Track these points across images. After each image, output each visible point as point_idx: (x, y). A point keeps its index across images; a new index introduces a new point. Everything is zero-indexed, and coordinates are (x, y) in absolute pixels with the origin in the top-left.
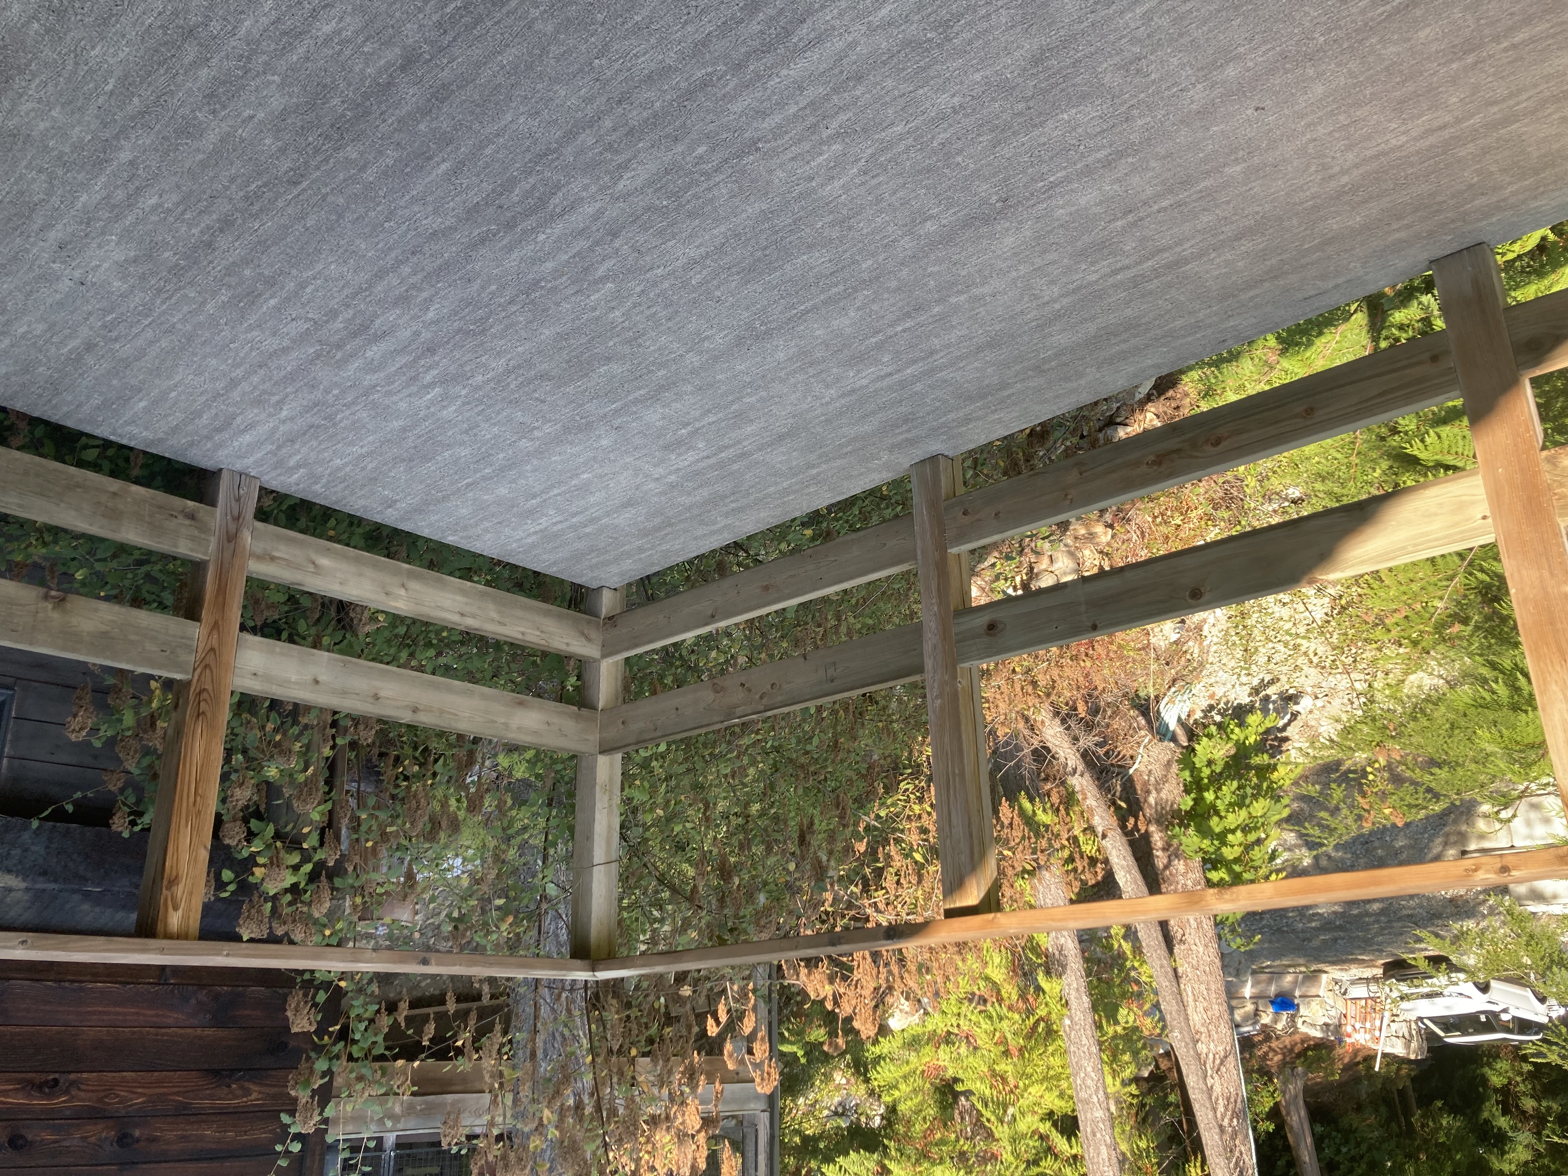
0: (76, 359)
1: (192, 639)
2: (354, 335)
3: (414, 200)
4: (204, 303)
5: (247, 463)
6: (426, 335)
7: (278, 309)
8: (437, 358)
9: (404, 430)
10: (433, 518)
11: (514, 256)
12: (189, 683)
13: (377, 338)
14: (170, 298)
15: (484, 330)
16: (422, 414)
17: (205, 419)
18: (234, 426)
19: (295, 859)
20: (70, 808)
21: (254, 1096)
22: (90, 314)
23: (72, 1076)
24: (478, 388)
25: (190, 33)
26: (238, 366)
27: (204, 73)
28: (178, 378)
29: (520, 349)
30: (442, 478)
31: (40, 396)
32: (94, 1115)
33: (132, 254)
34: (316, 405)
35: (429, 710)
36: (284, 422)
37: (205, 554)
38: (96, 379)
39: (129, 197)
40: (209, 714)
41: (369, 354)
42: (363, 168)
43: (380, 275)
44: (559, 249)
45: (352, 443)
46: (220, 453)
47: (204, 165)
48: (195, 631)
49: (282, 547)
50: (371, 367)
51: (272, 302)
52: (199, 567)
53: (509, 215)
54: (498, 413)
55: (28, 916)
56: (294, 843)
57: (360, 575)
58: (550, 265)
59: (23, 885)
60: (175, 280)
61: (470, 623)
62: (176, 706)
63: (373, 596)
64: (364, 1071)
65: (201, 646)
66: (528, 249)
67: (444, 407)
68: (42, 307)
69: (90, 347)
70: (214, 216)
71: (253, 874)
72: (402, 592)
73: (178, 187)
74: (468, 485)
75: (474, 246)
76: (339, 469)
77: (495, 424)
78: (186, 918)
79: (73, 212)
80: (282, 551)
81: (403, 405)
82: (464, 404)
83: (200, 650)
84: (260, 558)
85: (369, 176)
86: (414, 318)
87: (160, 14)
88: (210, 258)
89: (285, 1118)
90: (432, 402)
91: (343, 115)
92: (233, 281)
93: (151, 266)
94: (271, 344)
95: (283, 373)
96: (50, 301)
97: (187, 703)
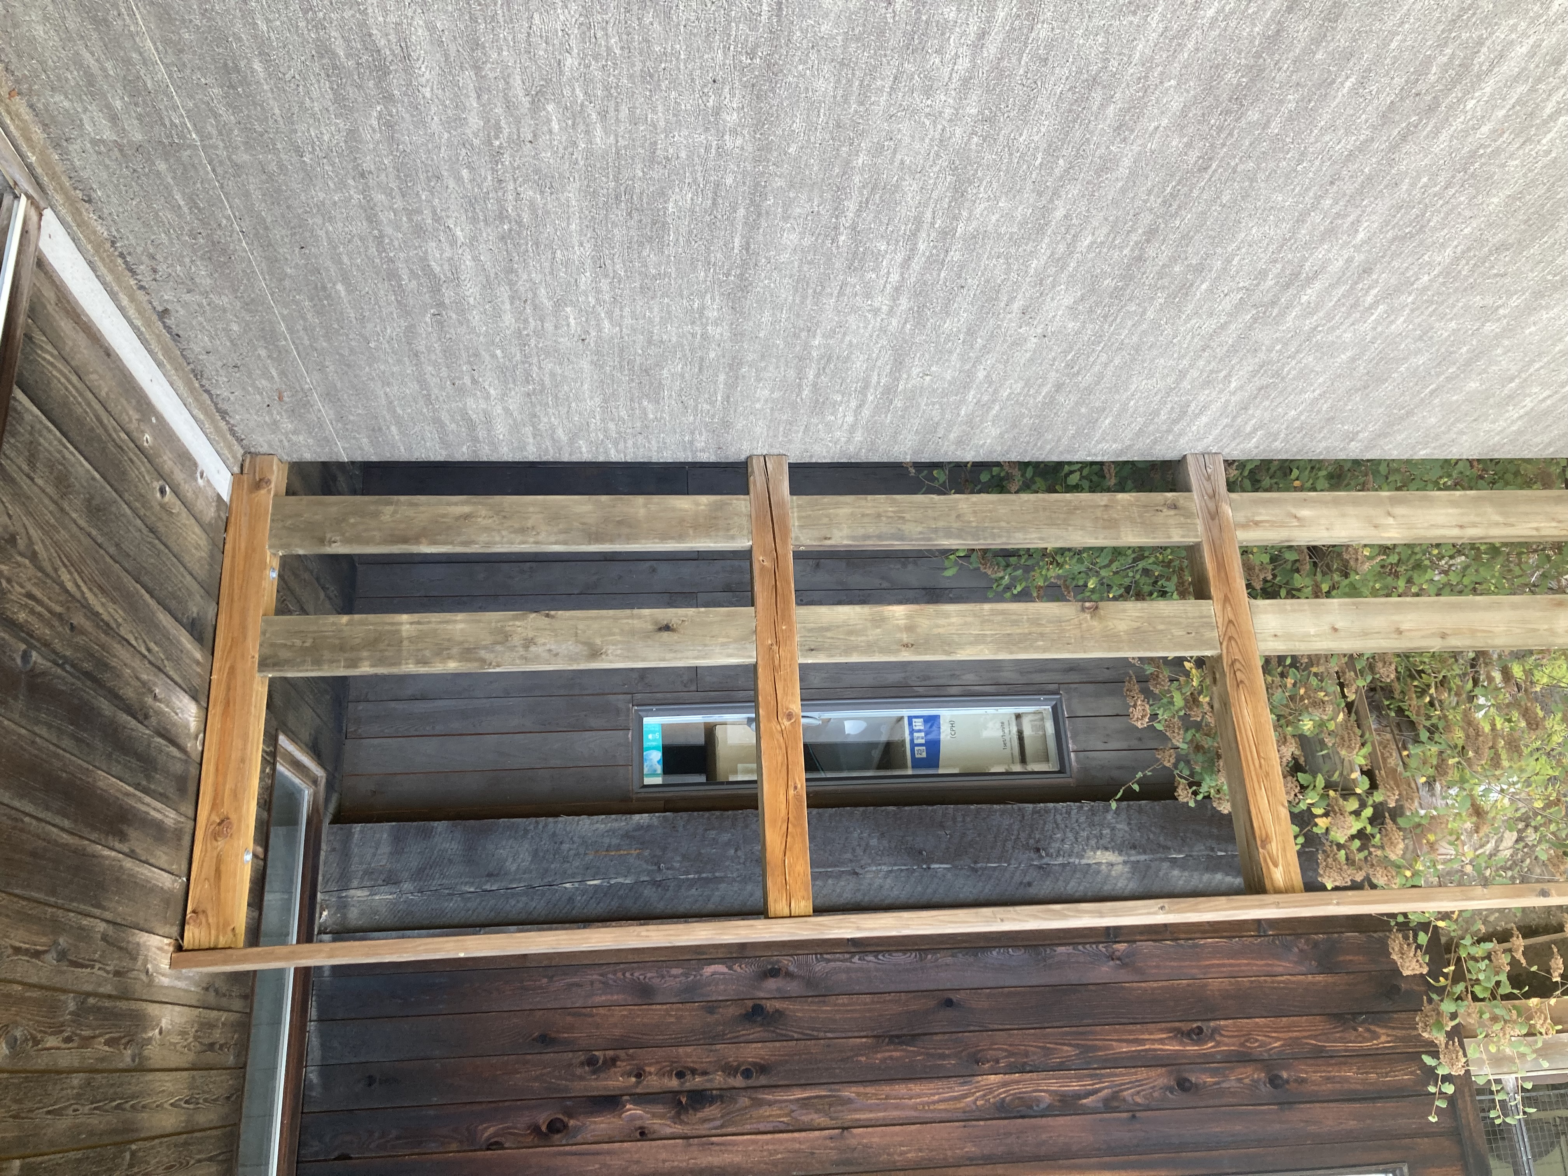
0: (1050, 402)
1: (1210, 617)
2: (1288, 286)
3: (1324, 131)
4: (1144, 312)
5: (1207, 443)
6: (1359, 258)
7: (1210, 291)
8: (1374, 277)
9: (1353, 360)
10: (1399, 438)
11: (1441, 139)
12: (1220, 657)
13: (1309, 280)
14: (1115, 320)
15: (1422, 227)
16: (1368, 338)
17: (1163, 416)
18: (1190, 412)
19: (1353, 805)
20: (1136, 787)
21: (1383, 1038)
22: (1054, 359)
23: (1212, 1024)
24: (1426, 289)
25: (1094, 82)
26: (1184, 356)
27: (1111, 110)
28: (1133, 387)
29: (1466, 231)
30: (1403, 394)
31: (1028, 443)
32: (1243, 1058)
33: (1079, 294)
34: (1261, 367)
35: (1457, 632)
36: (1234, 393)
37: (1197, 536)
38: (1068, 413)
39: (1069, 245)
40: (1246, 681)
41: (1304, 299)
42: (1266, 126)
43: (1301, 220)
44: (1494, 107)
45: (1303, 391)
46: (1182, 441)
47: (1123, 191)
48: (1209, 608)
49: (1263, 511)
50: (1310, 311)
51: (1204, 286)
52: (1193, 551)
53: (1429, 98)
54: (1454, 306)
55: (1132, 886)
56: (1347, 792)
57: (1343, 515)
58: (1485, 129)
59: (1120, 859)
60: (1117, 302)
61: (1472, 533)
62: (1215, 681)
63: (1362, 533)
64: (1498, 1011)
65: (1220, 621)
66: (1458, 124)
67: (1392, 322)
68: (1018, 369)
69: (1059, 387)
70: (1140, 231)
71: (1316, 825)
72: (1391, 521)
73: (1106, 219)
74: (1432, 393)
75: (1394, 147)
76: (1295, 420)
77: (1451, 319)
78: (1287, 872)
79: (1028, 280)
80: (1264, 514)
81: (1348, 336)
82: (1412, 311)
83: (1220, 625)
84: (1245, 526)
85: (1274, 128)
86: (1346, 244)
87: (1067, 79)
88: (1142, 270)
89: (1428, 1060)
90: (1377, 322)
91: (1239, 84)
92: (1165, 281)
93: (1095, 298)
94: (1210, 325)
95: (1225, 349)
96: (1022, 361)
97: (1223, 674)
